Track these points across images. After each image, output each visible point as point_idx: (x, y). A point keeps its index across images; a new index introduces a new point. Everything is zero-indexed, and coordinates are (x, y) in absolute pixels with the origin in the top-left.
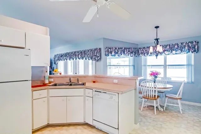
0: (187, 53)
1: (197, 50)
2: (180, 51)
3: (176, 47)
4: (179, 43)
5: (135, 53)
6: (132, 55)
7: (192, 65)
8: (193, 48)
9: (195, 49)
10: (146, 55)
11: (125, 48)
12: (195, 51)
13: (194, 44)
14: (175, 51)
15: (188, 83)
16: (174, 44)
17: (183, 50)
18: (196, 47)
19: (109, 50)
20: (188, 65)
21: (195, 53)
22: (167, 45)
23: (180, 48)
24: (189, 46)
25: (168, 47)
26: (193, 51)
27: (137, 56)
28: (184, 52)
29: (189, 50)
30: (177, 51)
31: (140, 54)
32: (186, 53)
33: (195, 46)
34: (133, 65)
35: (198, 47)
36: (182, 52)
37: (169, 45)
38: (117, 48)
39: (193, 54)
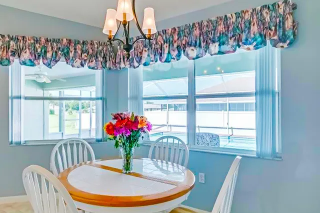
0: (256, 47)
1: (289, 33)
2: (231, 42)
3: (221, 28)
4: (229, 15)
5: (104, 57)
6: (93, 64)
7: (273, 94)
8: (276, 26)
9: (284, 30)
10: (136, 64)
11: (70, 42)
12: (283, 39)
13: (281, 11)
14: (217, 44)
15: (260, 157)
16: (213, 19)
17: (244, 37)
18: (289, 23)
19: (12, 43)
20: (262, 92)
21: (285, 45)
22: (194, 24)
23: (234, 30)
24: (262, 21)
25: (197, 32)
26: (276, 38)
27: (110, 69)
28: (246, 47)
29: (263, 37)
30: (224, 43)
31: (119, 63)
32: (251, 47)
33: (284, 19)
34: (100, 95)
35: (294, 22)
36: (239, 46)
37: (200, 24)
38: (43, 40)
39: (277, 51)
